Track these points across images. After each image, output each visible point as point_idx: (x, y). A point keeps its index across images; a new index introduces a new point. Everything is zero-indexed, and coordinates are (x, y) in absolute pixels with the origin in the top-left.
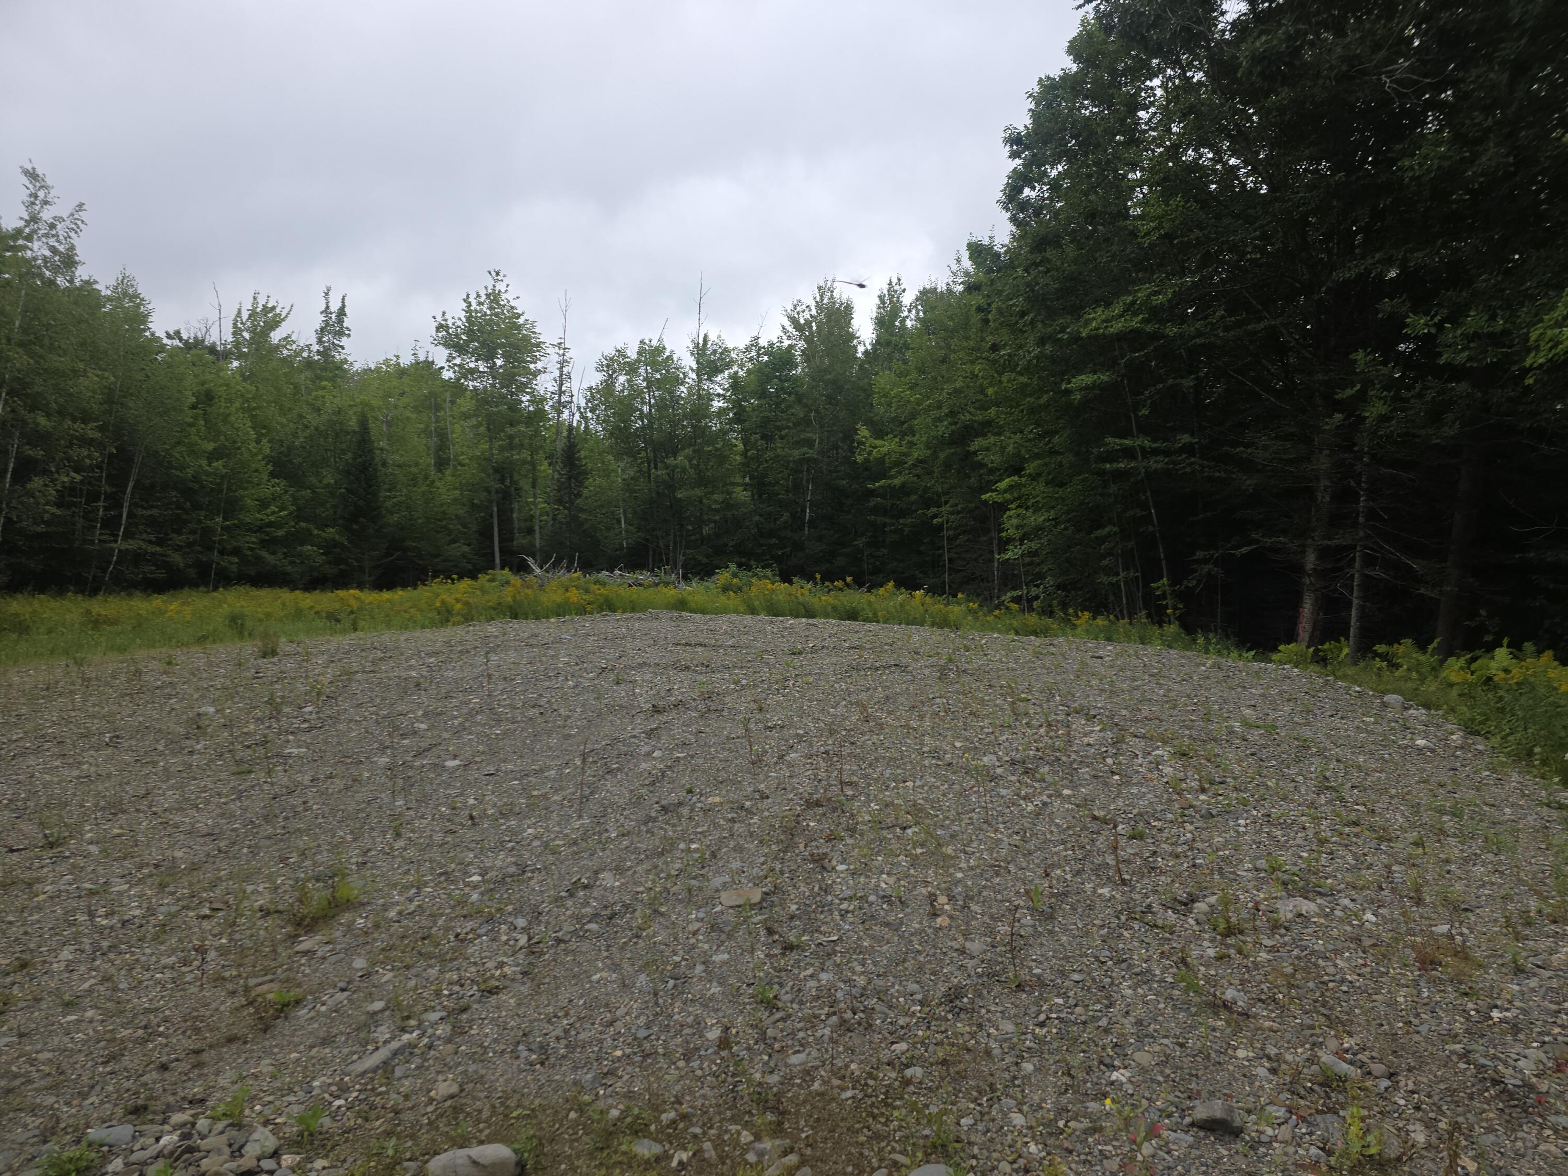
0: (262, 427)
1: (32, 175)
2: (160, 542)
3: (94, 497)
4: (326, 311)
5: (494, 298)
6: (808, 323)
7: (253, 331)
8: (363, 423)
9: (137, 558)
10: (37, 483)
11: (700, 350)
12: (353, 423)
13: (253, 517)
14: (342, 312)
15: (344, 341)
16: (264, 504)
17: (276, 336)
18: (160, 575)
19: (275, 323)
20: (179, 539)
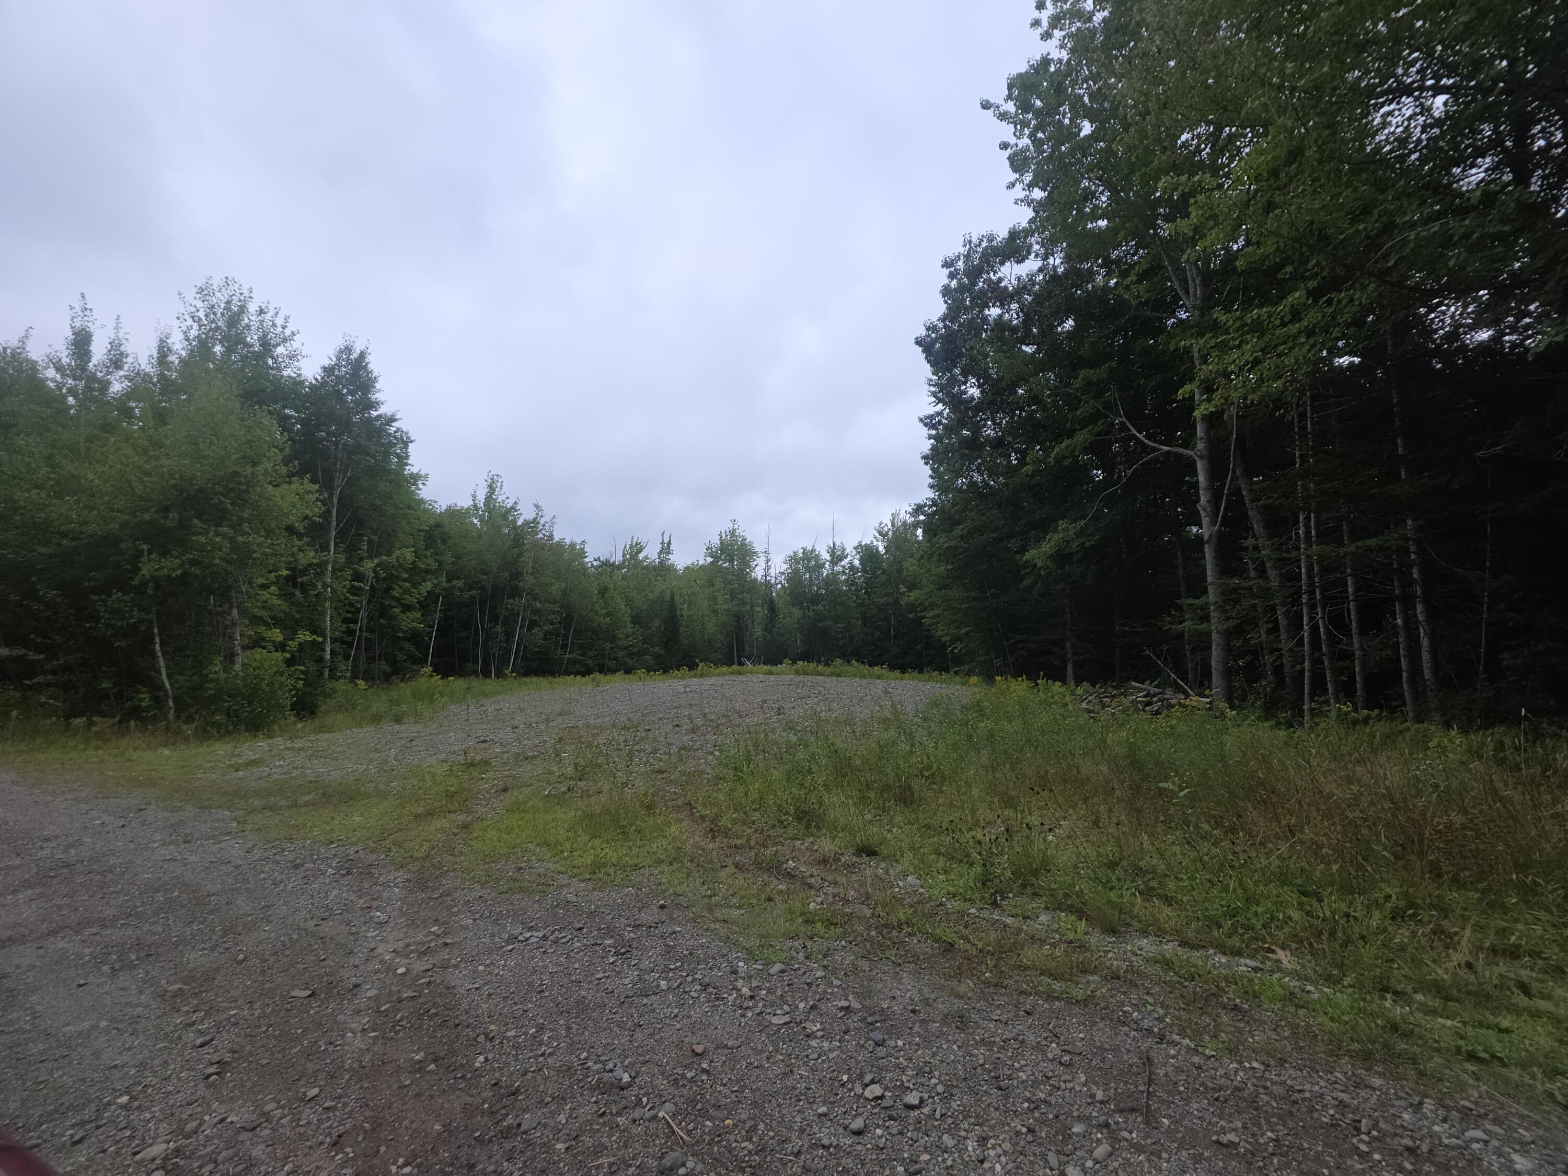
0: (629, 602)
1: (537, 506)
2: (583, 655)
3: (558, 635)
4: (662, 543)
5: (733, 533)
6: (887, 533)
7: (631, 554)
8: (672, 597)
9: (574, 662)
10: (535, 630)
11: (832, 551)
12: (668, 597)
13: (623, 643)
14: (669, 543)
15: (670, 556)
16: (627, 636)
17: (641, 556)
18: (583, 669)
19: (640, 551)
20: (591, 653)
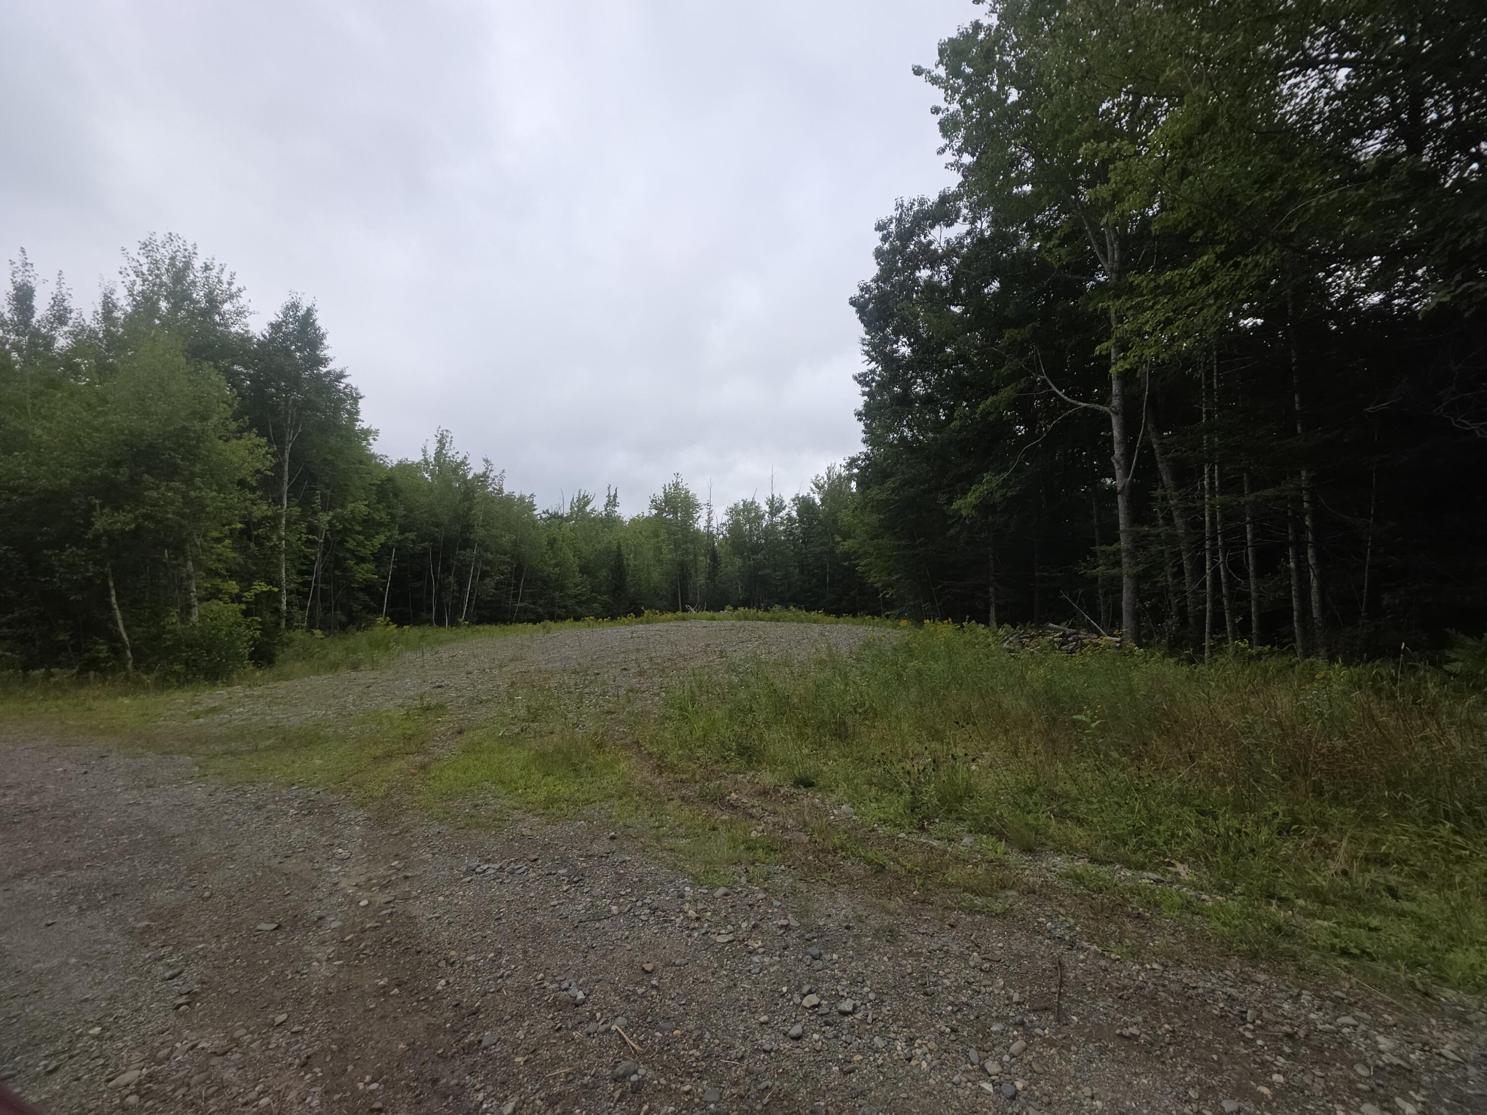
0: (577, 552)
1: (486, 461)
2: (534, 603)
3: (509, 585)
4: (609, 496)
5: (676, 486)
6: (823, 486)
7: (578, 507)
8: (619, 547)
9: (524, 610)
10: (487, 580)
11: (771, 502)
12: (615, 548)
13: (573, 592)
14: (615, 496)
15: (616, 509)
16: (576, 585)
17: (588, 509)
18: (534, 617)
19: (587, 504)
20: (542, 602)
